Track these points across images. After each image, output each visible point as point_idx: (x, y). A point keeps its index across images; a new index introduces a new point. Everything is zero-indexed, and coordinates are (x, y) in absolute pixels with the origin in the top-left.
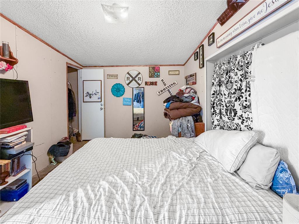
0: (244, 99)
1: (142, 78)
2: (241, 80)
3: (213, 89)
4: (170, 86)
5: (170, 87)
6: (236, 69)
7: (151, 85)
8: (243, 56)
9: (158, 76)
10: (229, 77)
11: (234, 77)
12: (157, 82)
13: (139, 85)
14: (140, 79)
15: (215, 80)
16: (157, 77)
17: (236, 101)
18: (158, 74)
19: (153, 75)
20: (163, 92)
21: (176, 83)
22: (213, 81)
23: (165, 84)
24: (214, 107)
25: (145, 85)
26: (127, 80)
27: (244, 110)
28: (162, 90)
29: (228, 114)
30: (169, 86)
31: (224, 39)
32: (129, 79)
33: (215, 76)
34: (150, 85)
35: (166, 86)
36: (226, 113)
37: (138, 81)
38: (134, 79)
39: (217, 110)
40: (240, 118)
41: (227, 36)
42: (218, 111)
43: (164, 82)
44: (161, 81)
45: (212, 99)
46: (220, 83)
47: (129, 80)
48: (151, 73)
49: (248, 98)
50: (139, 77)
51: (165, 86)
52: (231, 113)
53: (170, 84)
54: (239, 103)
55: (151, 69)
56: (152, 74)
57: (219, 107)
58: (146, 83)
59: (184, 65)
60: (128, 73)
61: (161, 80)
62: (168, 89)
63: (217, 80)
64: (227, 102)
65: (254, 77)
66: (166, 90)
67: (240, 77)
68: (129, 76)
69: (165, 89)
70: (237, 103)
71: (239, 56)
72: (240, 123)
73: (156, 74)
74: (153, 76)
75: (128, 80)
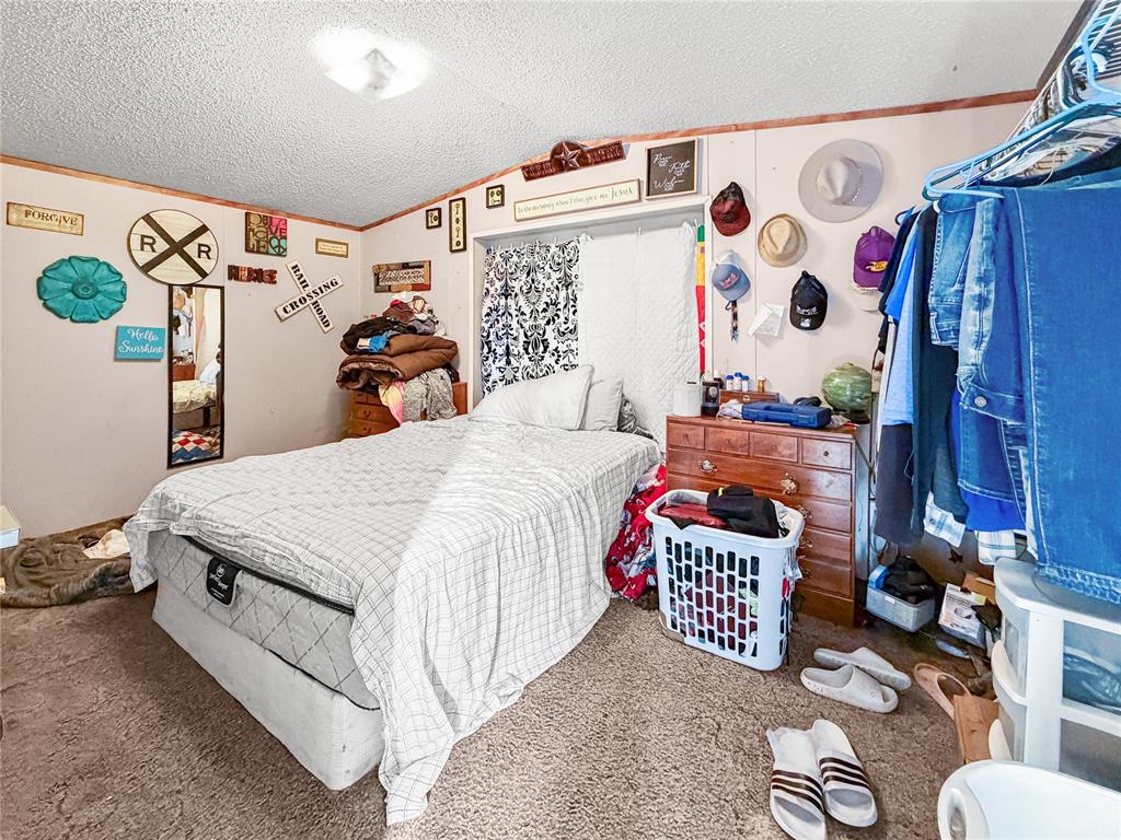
0: (562, 319)
1: (214, 249)
2: (557, 288)
3: (488, 303)
4: (322, 292)
5: (321, 295)
6: (547, 267)
7: (254, 280)
8: (563, 248)
9: (281, 252)
10: (533, 281)
11: (543, 281)
12: (275, 272)
13: (204, 274)
14: (207, 253)
15: (492, 283)
16: (279, 255)
17: (548, 323)
18: (283, 242)
19: (262, 243)
20: (297, 309)
21: (340, 283)
22: (488, 286)
23: (305, 281)
24: (488, 343)
25: (230, 278)
26: (142, 249)
27: (561, 339)
28: (295, 303)
29: (530, 350)
30: (319, 291)
31: (534, 208)
32: (151, 245)
33: (492, 274)
34: (249, 280)
35: (309, 290)
36: (526, 350)
37: (196, 259)
38: (177, 248)
39: (498, 348)
40: (553, 354)
41: (543, 207)
42: (500, 350)
43: (302, 276)
44: (292, 272)
45: (484, 324)
46: (506, 290)
47: (154, 251)
48: (255, 235)
49: (571, 317)
50: (200, 245)
51: (304, 287)
52: (536, 347)
53: (321, 285)
54: (553, 327)
55: (254, 220)
56: (258, 242)
57: (505, 340)
58: (234, 273)
59: (361, 229)
60: (148, 218)
61: (293, 268)
62: (315, 299)
63: (498, 284)
64: (527, 328)
65: (582, 284)
66: (308, 302)
67: (556, 283)
68: (155, 234)
69: (305, 300)
70: (549, 328)
71: (553, 246)
72: (553, 364)
73: (274, 242)
74: (264, 247)
75: (147, 247)
